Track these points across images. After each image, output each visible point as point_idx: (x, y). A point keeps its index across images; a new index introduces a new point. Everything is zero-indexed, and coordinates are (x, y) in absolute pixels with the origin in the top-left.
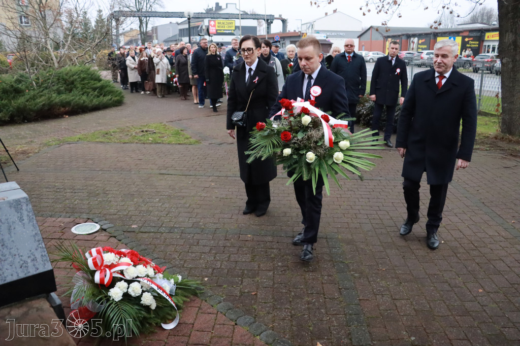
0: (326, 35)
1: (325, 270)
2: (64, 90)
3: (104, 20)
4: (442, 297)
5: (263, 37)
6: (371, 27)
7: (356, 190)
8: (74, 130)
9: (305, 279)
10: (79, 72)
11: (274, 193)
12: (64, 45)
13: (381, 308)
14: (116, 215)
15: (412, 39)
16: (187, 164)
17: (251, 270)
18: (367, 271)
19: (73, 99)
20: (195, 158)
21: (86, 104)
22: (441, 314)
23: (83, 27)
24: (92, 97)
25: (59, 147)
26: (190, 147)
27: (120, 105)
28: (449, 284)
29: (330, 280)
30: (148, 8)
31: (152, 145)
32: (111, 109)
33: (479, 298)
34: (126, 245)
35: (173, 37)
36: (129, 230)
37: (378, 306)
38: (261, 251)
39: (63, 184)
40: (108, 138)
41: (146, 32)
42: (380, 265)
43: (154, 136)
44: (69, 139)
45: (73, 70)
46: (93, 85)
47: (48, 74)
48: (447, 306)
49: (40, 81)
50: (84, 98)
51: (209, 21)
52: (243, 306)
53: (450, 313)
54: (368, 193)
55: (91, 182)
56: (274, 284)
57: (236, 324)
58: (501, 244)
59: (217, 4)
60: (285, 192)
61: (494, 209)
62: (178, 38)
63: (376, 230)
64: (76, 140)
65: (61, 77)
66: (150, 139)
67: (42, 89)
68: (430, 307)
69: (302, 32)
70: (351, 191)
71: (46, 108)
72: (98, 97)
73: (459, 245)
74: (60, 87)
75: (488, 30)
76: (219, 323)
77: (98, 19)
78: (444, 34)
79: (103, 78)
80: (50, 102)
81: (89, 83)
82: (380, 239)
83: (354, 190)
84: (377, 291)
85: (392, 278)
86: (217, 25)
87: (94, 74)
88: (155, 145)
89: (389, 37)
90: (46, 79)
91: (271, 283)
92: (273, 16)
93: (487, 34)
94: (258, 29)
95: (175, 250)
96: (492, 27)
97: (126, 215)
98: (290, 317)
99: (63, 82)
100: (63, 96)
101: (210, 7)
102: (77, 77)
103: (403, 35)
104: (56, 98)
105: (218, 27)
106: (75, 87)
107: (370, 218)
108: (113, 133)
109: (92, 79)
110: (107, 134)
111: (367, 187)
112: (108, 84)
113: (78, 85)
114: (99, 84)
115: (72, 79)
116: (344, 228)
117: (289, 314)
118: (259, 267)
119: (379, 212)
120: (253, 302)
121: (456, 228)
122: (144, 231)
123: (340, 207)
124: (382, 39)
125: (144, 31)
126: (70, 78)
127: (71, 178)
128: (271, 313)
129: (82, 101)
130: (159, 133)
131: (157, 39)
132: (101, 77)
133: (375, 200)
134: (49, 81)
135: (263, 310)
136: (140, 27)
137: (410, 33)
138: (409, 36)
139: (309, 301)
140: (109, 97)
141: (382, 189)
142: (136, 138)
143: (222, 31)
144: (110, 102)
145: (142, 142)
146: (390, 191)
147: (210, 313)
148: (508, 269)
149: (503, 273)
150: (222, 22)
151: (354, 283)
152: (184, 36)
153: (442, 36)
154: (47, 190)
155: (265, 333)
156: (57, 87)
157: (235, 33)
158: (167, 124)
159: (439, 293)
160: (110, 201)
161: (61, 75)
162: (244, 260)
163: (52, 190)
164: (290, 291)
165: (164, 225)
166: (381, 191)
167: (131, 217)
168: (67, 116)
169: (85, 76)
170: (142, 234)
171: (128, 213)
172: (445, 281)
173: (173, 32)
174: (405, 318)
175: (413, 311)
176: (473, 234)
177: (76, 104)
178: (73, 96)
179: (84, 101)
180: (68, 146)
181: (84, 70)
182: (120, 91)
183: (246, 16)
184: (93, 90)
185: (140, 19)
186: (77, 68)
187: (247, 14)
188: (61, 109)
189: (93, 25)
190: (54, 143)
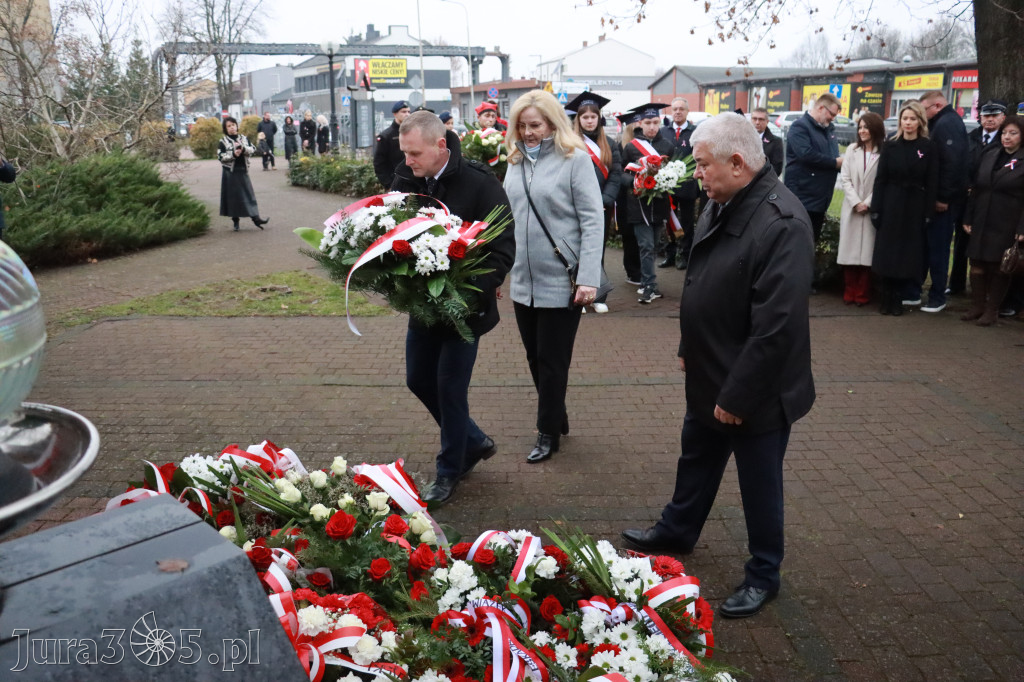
2: (86, 206)
3: (147, 61)
5: (466, 91)
6: (674, 69)
8: (116, 290)
10: (114, 168)
11: (577, 419)
12: (78, 116)
15: (755, 90)
16: (376, 361)
18: (831, 590)
19: (109, 224)
20: (388, 346)
21: (131, 235)
23: (102, 75)
24: (145, 220)
25: (90, 328)
26: (372, 321)
27: (203, 234)
29: (761, 617)
30: (232, 37)
31: (290, 320)
32: (185, 243)
35: (283, 93)
40: (193, 307)
41: (231, 84)
43: (288, 299)
44: (110, 311)
45: (101, 163)
46: (147, 192)
47: (48, 173)
49: (35, 186)
50: (129, 221)
51: (356, 61)
59: (370, 27)
62: (293, 95)
64: (124, 313)
65: (78, 178)
66: (283, 306)
67: (38, 205)
71: (51, 244)
72: (157, 218)
74: (78, 199)
75: (900, 72)
77: (134, 59)
78: (817, 79)
79: (163, 179)
80: (59, 232)
81: (136, 190)
86: (371, 68)
87: (142, 173)
88: (296, 320)
89: (710, 86)
90: (46, 182)
92: (483, 49)
93: (898, 79)
94: (452, 75)
96: (904, 66)
99: (83, 189)
100: (87, 219)
101: (356, 34)
102: (111, 178)
103: (738, 82)
104: (72, 224)
105: (375, 72)
106: (108, 198)
108: (200, 296)
109: (142, 181)
110: (188, 297)
112: (174, 190)
113: (115, 195)
114: (157, 193)
115: (101, 182)
121: (977, 484)
124: (696, 91)
125: (227, 81)
126: (96, 180)
129: (126, 229)
130: (300, 293)
131: (251, 98)
132: (161, 176)
134: (52, 187)
136: (218, 74)
137: (750, 78)
138: (748, 85)
140: (181, 217)
142: (254, 305)
143: (383, 81)
144: (182, 228)
145: (266, 313)
150: (380, 61)
151: (815, 623)
153: (813, 84)
156: (72, 199)
157: (410, 83)
158: (311, 273)
161: (78, 173)
168: (95, 261)
169: (128, 175)
173: (285, 83)
176: (1015, 495)
177: (113, 234)
178: (105, 218)
179: (130, 227)
180: (109, 326)
181: (124, 163)
182: (200, 206)
183: (429, 50)
184: (146, 205)
185: (217, 59)
186: (108, 159)
187: (431, 47)
188: (81, 245)
189: (123, 70)
190: (79, 320)
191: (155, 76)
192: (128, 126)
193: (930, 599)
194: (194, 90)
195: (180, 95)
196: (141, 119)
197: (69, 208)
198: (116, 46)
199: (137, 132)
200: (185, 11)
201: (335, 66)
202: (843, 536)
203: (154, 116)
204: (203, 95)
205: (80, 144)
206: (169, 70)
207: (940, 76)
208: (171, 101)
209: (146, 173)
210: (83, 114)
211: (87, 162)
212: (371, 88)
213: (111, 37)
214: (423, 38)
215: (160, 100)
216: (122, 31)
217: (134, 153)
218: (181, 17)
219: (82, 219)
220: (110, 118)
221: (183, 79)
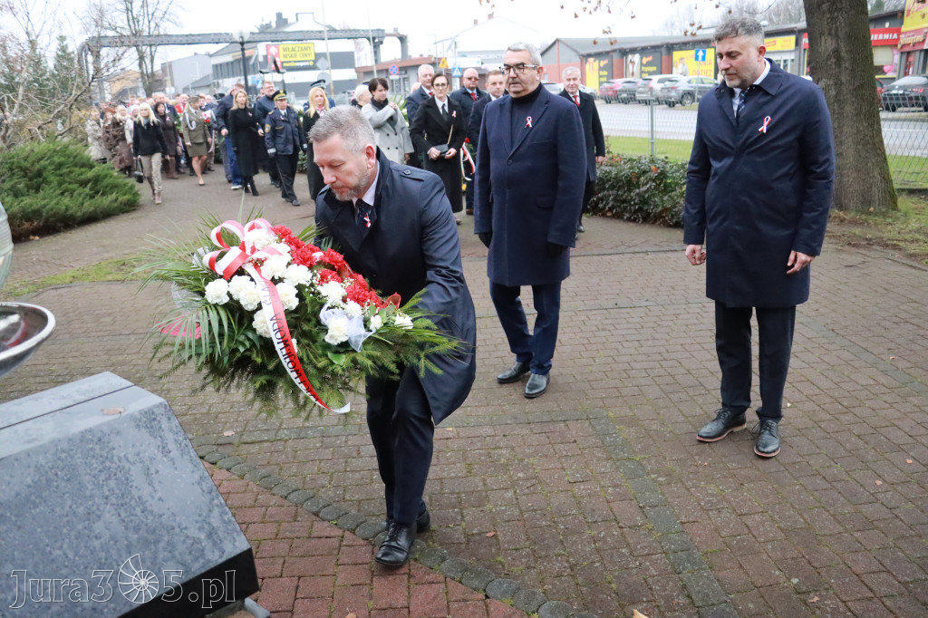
0: (479, 60)
1: (606, 477)
2: (26, 189)
3: (72, 55)
4: (820, 502)
5: (368, 70)
6: (558, 40)
7: (612, 328)
8: (58, 262)
9: (574, 497)
10: (49, 154)
12: (12, 107)
13: (723, 534)
14: (186, 415)
15: (630, 57)
17: (473, 492)
18: (678, 470)
19: (47, 204)
21: (70, 212)
22: (827, 532)
23: (31, 70)
24: (81, 199)
25: (37, 296)
27: (134, 210)
28: (824, 478)
29: (619, 493)
30: (152, 30)
33: (880, 496)
34: (228, 470)
35: (201, 79)
36: (220, 441)
37: (716, 530)
38: (480, 455)
39: (66, 366)
41: (152, 72)
42: (697, 458)
44: (54, 281)
45: (36, 150)
46: (79, 175)
48: (833, 515)
50: (66, 200)
51: (268, 48)
52: (478, 560)
53: (842, 528)
54: (634, 332)
55: (120, 358)
56: (521, 512)
57: (487, 597)
58: (885, 397)
59: (279, 16)
60: (488, 342)
61: (854, 339)
62: (212, 80)
63: (671, 396)
64: (67, 281)
65: (15, 164)
68: (806, 522)
69: (439, 56)
70: (604, 330)
72: (92, 197)
73: (818, 408)
74: (16, 183)
76: (454, 598)
77: (60, 53)
78: (684, 46)
81: (71, 172)
82: (681, 412)
83: (608, 327)
84: (706, 503)
85: (724, 477)
86: (282, 53)
87: (75, 157)
89: (589, 56)
91: (517, 512)
92: (383, 31)
94: (356, 56)
95: (319, 470)
97: (208, 414)
98: (569, 570)
99: (21, 173)
100: (27, 201)
101: (266, 22)
102: (47, 162)
103: (614, 51)
105: (285, 56)
106: (45, 181)
107: (652, 375)
108: (135, 263)
109: (76, 165)
111: (630, 320)
113: (52, 178)
114: (90, 174)
115: (37, 166)
116: (611, 398)
117: (566, 565)
118: (485, 484)
119: (665, 364)
120: (493, 550)
121: (803, 379)
122: (249, 440)
123: (595, 361)
124: (577, 60)
125: (149, 71)
126: (33, 165)
127: (78, 354)
128: (534, 568)
129: (64, 207)
131: (173, 85)
133: (650, 343)
135: (518, 563)
136: (140, 65)
137: (627, 46)
138: (624, 53)
139: (593, 537)
140: (114, 196)
141: (655, 322)
143: (292, 64)
144: (115, 205)
146: (670, 323)
147: (433, 583)
148: (911, 440)
149: (905, 448)
150: (290, 46)
151: (663, 495)
152: (223, 77)
153: (681, 49)
154: (38, 380)
155: (546, 606)
156: (12, 183)
157: (318, 65)
159: (813, 495)
160: (169, 390)
161: (15, 160)
162: (453, 475)
163: (47, 379)
164: (554, 522)
165: (284, 426)
166: (656, 325)
167: (217, 417)
168: (37, 238)
169: (62, 159)
170: (246, 445)
171: (209, 410)
172: (814, 472)
173: (203, 70)
174: (770, 547)
175: (779, 532)
176: (835, 386)
177: (51, 213)
178: (44, 199)
179: (66, 206)
180: (53, 293)
181: (58, 149)
182: (130, 185)
183: (334, 34)
184: (81, 185)
185: (138, 50)
186: (43, 146)
187: (335, 31)
188: (23, 224)
189: (50, 63)
190: (26, 290)
191: (81, 69)
192: (59, 116)
193: (759, 470)
194: (118, 80)
195: (106, 85)
196: (70, 108)
197: (10, 192)
198: (42, 42)
199: (68, 120)
200: (106, 7)
201: (247, 53)
202: (690, 427)
203: (82, 105)
204: (128, 84)
205: (16, 134)
206: (94, 62)
207: (792, 38)
208: (98, 91)
209: (79, 157)
210: (16, 106)
211: (23, 150)
212: (281, 71)
213: (37, 33)
214: (327, 24)
215: (88, 90)
216: (47, 27)
217: (66, 140)
218: (101, 13)
219: (22, 201)
220: (43, 108)
221: (108, 70)
